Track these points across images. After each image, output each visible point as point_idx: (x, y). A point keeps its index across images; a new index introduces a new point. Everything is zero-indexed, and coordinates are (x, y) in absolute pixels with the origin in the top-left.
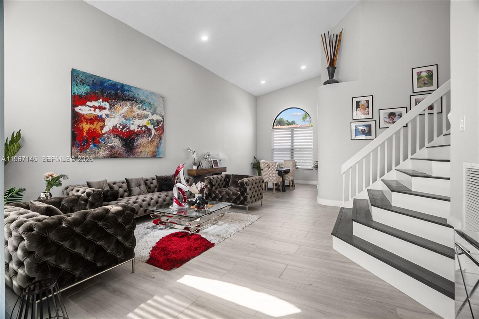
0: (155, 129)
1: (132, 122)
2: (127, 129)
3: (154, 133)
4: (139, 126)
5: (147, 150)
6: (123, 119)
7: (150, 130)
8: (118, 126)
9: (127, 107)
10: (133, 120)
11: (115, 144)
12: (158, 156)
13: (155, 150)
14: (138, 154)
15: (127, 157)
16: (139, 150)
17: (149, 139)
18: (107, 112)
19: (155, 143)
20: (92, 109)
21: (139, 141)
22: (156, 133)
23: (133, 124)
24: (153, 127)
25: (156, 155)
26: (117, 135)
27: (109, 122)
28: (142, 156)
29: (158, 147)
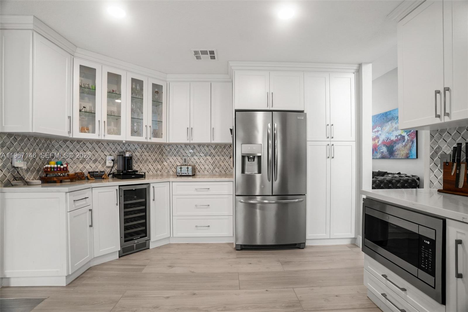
0: (408, 135)
1: (392, 134)
2: (389, 140)
3: (407, 138)
4: (396, 136)
5: (402, 153)
6: (387, 134)
7: (404, 136)
8: (385, 139)
9: (389, 126)
10: (393, 133)
11: (384, 150)
12: (410, 157)
13: (408, 152)
14: (396, 156)
15: (390, 158)
16: (397, 153)
17: (403, 144)
18: (380, 132)
19: (408, 146)
20: (375, 133)
21: (396, 147)
22: (409, 138)
23: (392, 136)
24: (406, 134)
25: (409, 156)
26: (384, 145)
27: (381, 138)
28: (398, 157)
29: (410, 150)
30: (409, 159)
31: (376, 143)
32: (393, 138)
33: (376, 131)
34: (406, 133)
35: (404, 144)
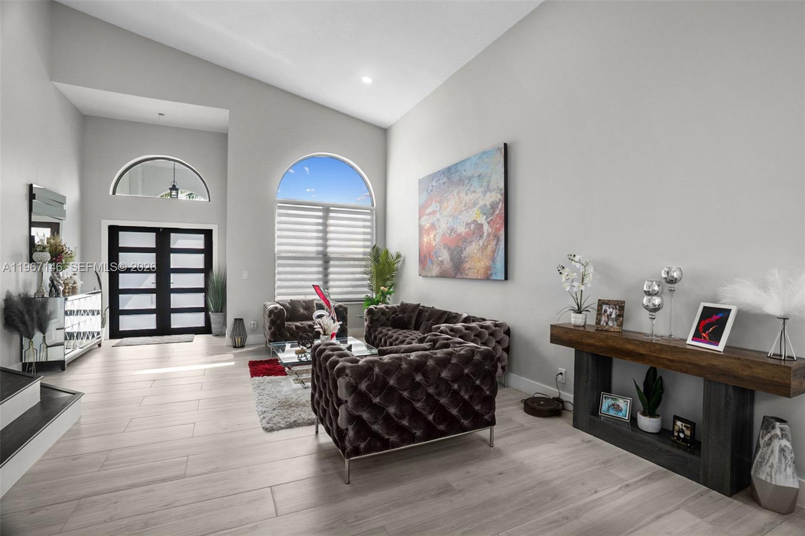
0: (488, 223)
1: (459, 221)
2: (454, 233)
3: (488, 230)
4: (467, 224)
5: (478, 265)
6: (451, 220)
7: (481, 225)
8: (446, 231)
9: (454, 199)
10: (461, 216)
11: (444, 257)
12: (493, 277)
13: (488, 265)
14: (466, 272)
15: (455, 277)
16: (468, 265)
17: (479, 244)
18: (438, 215)
19: (489, 250)
20: (429, 216)
21: (467, 250)
22: (490, 230)
23: (460, 224)
24: (486, 220)
25: (491, 275)
26: (446, 245)
27: (440, 228)
28: (471, 275)
29: (493, 260)
30: (490, 280)
31: (430, 240)
32: (462, 230)
33: (431, 211)
34: (485, 217)
35: (481, 242)
